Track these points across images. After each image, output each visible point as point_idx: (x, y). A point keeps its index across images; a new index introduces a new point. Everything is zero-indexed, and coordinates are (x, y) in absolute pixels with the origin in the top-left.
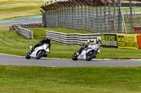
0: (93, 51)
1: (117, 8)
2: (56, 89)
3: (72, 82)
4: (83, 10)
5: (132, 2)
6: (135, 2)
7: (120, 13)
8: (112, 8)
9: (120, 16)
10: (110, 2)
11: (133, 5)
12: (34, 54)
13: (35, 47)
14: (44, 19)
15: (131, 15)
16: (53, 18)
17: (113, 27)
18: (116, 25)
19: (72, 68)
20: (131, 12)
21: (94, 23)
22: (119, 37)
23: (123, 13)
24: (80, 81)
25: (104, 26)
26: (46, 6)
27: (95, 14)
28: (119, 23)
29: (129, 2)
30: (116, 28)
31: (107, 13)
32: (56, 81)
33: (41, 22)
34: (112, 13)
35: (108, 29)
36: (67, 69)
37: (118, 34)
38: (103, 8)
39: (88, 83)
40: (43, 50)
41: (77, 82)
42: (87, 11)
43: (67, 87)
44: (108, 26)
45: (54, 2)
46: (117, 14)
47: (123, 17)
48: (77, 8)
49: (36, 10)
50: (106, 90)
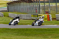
0: (41, 22)
1: (38, 3)
2: (13, 38)
3: (20, 34)
4: (24, 4)
5: (45, 1)
6: (46, 1)
7: (39, 5)
8: (36, 4)
9: (39, 7)
10: (35, 1)
11: (45, 2)
12: (13, 23)
13: (13, 20)
14: (8, 8)
15: (44, 6)
16: (12, 8)
17: (37, 11)
18: (38, 11)
19: (19, 29)
20: (44, 5)
21: (29, 10)
22: (39, 15)
23: (41, 5)
24: (23, 34)
25: (33, 11)
26: (9, 3)
27: (29, 6)
28: (39, 10)
29: (43, 1)
30: (38, 12)
31: (34, 6)
32: (13, 34)
33: (7, 9)
34: (36, 6)
35: (35, 12)
36: (18, 29)
37: (39, 14)
38: (32, 3)
39: (26, 35)
40: (17, 21)
41: (22, 34)
42: (26, 5)
43: (18, 37)
44: (34, 11)
45: (12, 1)
46: (38, 6)
47: (41, 7)
48: (21, 3)
49: (5, 5)
50: (34, 38)
